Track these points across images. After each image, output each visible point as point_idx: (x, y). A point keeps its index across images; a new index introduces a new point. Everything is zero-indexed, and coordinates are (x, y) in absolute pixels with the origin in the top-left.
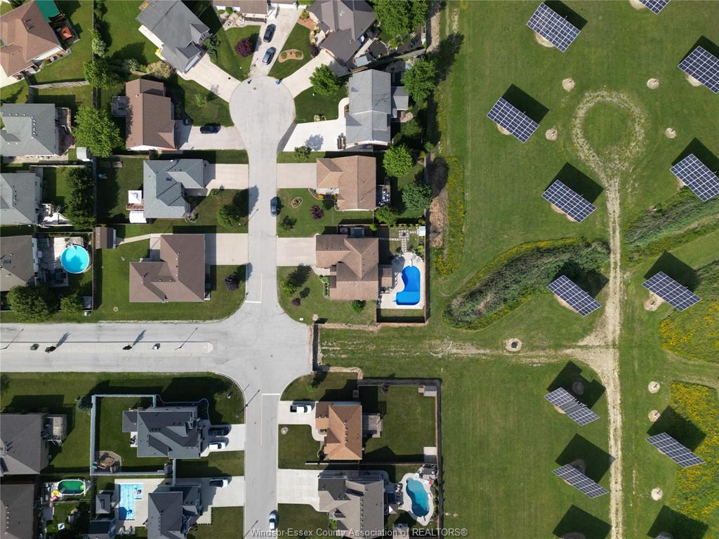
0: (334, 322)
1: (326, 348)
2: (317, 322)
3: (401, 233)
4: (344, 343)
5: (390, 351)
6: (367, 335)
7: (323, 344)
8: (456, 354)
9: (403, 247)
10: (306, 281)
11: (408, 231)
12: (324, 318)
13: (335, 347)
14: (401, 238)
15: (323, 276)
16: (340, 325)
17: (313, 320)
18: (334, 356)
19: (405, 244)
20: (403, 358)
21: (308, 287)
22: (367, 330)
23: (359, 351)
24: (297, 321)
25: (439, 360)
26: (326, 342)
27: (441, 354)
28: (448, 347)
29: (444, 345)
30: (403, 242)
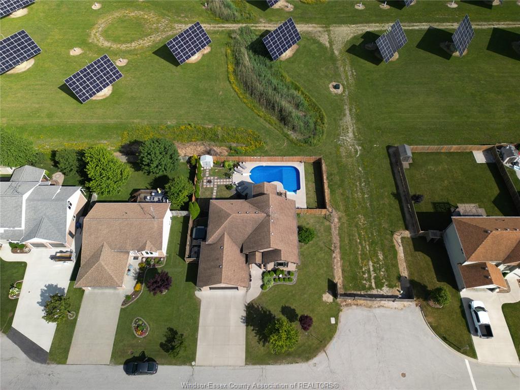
0: (333, 268)
1: (373, 281)
2: (335, 295)
3: (207, 185)
4: (361, 255)
5: (363, 198)
6: (345, 225)
7: (367, 286)
8: (354, 133)
9: (225, 183)
10: (270, 312)
11: (205, 178)
12: (327, 284)
13: (369, 268)
14: (214, 185)
15: (262, 283)
16: (335, 261)
17: (332, 301)
18: (383, 270)
19: (222, 180)
20: (369, 184)
21: (280, 309)
22: (338, 226)
23: (370, 236)
24: (336, 328)
25: (364, 149)
26: (364, 282)
27: (357, 146)
28: (347, 141)
29: (345, 144)
30: (219, 183)
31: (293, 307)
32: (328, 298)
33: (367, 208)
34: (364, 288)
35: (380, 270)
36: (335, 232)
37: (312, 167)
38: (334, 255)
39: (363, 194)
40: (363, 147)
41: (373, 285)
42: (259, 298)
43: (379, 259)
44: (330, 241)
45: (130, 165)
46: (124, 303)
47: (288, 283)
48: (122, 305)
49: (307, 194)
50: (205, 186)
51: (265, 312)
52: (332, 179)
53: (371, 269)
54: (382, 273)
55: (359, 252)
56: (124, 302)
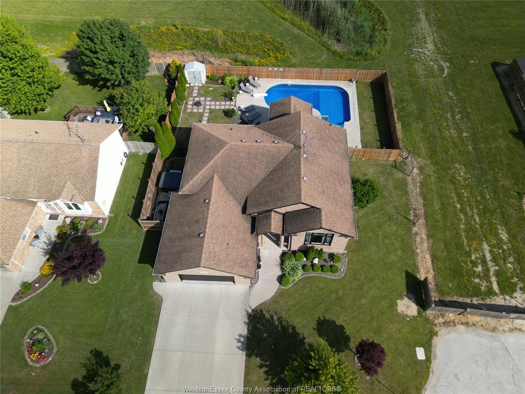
0: (413, 254)
1: (493, 279)
2: (423, 302)
3: (193, 109)
4: (465, 231)
5: (460, 137)
6: (433, 179)
7: (483, 288)
8: (436, 46)
9: (223, 107)
10: (294, 328)
11: (191, 99)
12: (404, 282)
13: (484, 256)
14: (205, 108)
15: (280, 273)
16: (418, 239)
17: (415, 313)
18: (511, 259)
19: (218, 103)
20: (468, 118)
21: (313, 324)
22: (418, 180)
23: (479, 198)
24: (428, 368)
25: (455, 66)
26: (477, 280)
27: (442, 63)
28: (425, 54)
29: (423, 58)
30: (213, 107)
31: (339, 322)
32: (408, 307)
33: (469, 153)
34: (477, 292)
35: (505, 260)
36: (414, 191)
37: (370, 89)
38: (415, 229)
39: (460, 131)
40: (451, 63)
41: (495, 287)
42: (275, 299)
43: (500, 240)
44: (407, 204)
45: (72, 76)
46: (18, 296)
47: (328, 275)
48: (14, 300)
49: (362, 129)
50: (189, 111)
51: (285, 329)
52: (404, 108)
53: (488, 257)
54: (509, 265)
55: (462, 226)
56: (17, 294)
